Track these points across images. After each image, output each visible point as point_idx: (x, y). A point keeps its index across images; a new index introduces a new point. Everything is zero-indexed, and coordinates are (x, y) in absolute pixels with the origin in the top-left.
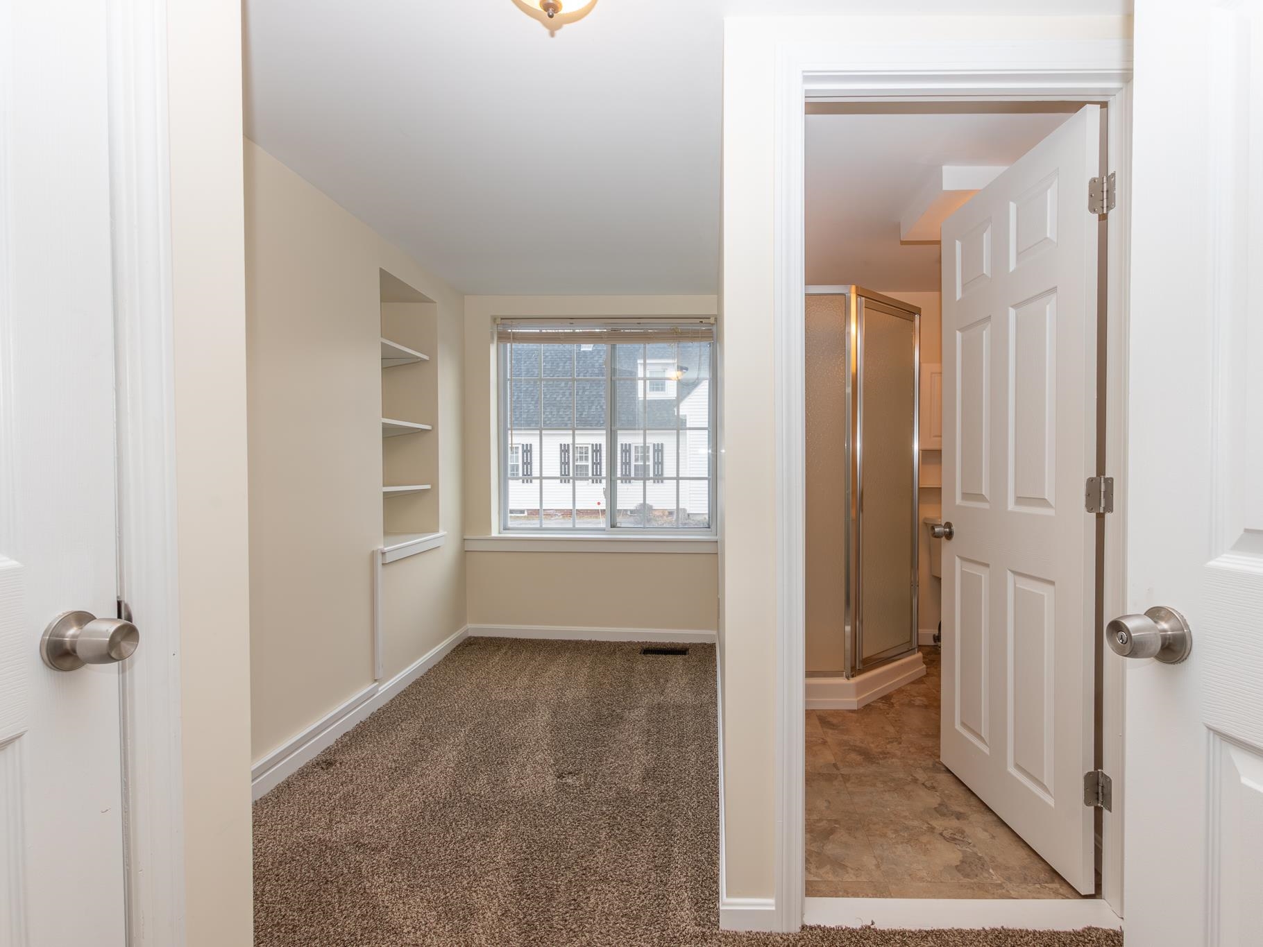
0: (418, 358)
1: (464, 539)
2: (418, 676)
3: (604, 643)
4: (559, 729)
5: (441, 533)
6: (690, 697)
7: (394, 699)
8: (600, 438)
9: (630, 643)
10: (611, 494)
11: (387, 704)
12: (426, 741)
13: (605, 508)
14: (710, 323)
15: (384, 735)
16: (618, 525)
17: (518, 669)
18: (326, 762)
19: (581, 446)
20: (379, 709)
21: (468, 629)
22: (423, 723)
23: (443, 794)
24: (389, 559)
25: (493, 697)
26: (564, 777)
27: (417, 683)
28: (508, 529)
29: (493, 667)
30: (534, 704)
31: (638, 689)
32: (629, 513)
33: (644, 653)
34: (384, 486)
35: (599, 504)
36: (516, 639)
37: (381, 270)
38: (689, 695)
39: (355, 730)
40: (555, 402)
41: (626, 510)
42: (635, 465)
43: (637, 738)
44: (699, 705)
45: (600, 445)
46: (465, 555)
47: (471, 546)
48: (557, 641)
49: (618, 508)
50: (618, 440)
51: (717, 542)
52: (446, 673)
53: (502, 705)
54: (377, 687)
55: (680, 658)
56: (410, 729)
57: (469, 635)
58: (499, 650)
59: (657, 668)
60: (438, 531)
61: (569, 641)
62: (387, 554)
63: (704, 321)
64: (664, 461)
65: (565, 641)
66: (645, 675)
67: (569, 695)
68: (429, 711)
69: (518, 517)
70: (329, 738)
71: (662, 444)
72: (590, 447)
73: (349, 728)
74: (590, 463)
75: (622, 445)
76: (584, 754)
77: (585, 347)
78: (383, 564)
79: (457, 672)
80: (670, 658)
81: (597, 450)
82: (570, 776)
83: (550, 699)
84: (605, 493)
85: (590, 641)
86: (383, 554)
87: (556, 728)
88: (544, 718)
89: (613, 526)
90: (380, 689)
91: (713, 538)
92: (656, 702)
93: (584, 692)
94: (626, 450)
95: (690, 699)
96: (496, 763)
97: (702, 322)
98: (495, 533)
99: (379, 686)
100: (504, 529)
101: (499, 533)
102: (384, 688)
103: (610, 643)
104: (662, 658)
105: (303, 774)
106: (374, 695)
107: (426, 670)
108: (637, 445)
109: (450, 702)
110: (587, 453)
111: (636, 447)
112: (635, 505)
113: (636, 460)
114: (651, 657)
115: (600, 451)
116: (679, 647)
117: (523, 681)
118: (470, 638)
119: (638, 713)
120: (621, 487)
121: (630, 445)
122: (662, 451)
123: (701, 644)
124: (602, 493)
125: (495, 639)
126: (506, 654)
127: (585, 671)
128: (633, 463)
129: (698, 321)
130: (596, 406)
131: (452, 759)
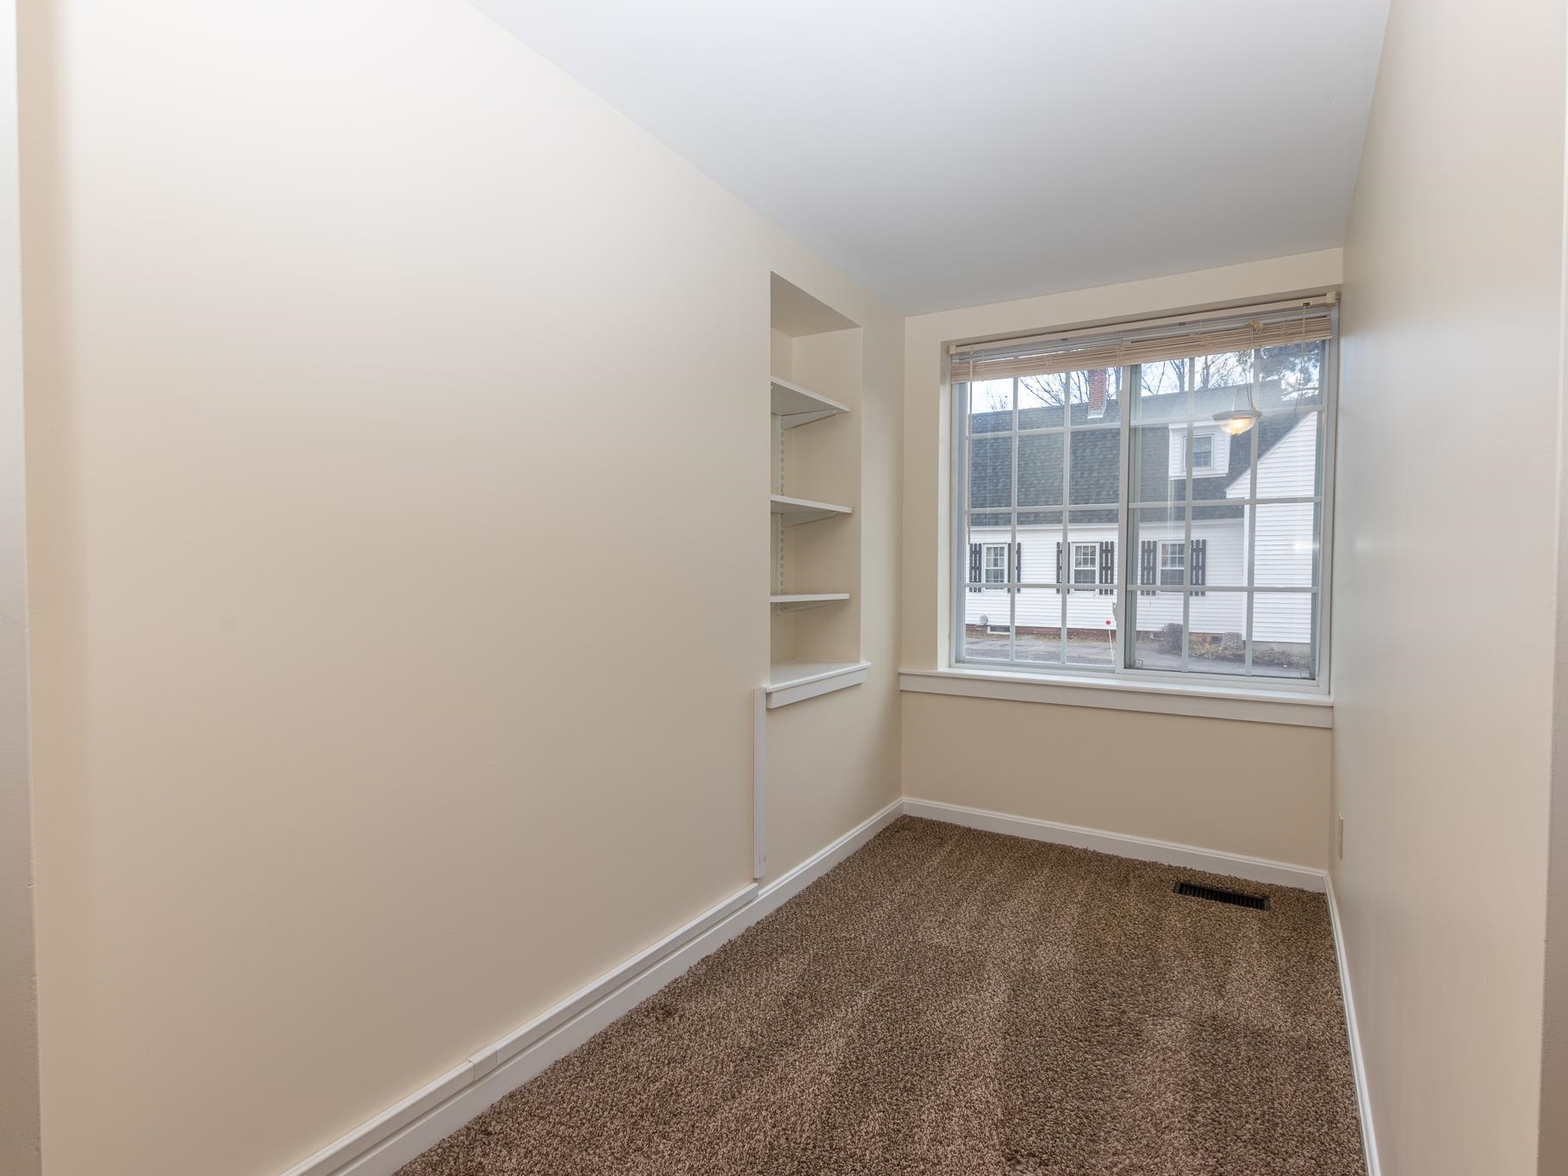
0: (834, 408)
1: (900, 674)
2: (821, 873)
3: (1110, 858)
4: (1019, 1032)
5: (863, 664)
6: (1280, 1014)
7: (781, 908)
8: (1111, 534)
9: (1154, 866)
10: (1128, 610)
11: (771, 915)
12: (807, 1002)
13: (1115, 628)
14: (1325, 305)
15: (751, 975)
16: (1138, 663)
17: (965, 886)
18: (662, 1009)
19: (1085, 545)
20: (758, 923)
21: (902, 804)
22: (809, 965)
23: (805, 1136)
24: (776, 702)
25: (920, 936)
26: (1019, 1162)
27: (818, 885)
28: (964, 662)
29: (929, 875)
30: (982, 965)
31: (1171, 970)
32: (1152, 636)
33: (1180, 892)
34: (772, 594)
35: (1108, 623)
36: (969, 830)
37: (772, 274)
38: (1278, 1009)
39: (717, 955)
40: (1051, 488)
41: (1147, 633)
42: (1162, 570)
43: (1170, 1097)
44: (1304, 1042)
45: (1112, 543)
46: (899, 695)
47: (906, 684)
48: (1031, 842)
49: (1138, 629)
50: (1140, 536)
51: (1332, 707)
52: (860, 876)
53: (930, 954)
54: (755, 890)
55: (1252, 912)
56: (786, 974)
57: (904, 813)
58: (941, 845)
59: (1206, 928)
60: (858, 662)
61: (1051, 845)
62: (774, 695)
63: (1312, 301)
64: (1207, 564)
65: (1044, 845)
66: (1183, 940)
67: (1045, 957)
68: (823, 942)
69: (1002, 636)
70: (679, 965)
71: (1204, 541)
72: (1098, 546)
73: (711, 950)
74: (1097, 568)
75: (1143, 543)
76: (1062, 1111)
77: (1094, 414)
78: (767, 709)
79: (875, 875)
80: (1233, 911)
81: (1107, 549)
82: (1032, 1161)
83: (1010, 960)
84: (1115, 611)
85: (1085, 851)
86: (768, 695)
87: (1014, 1030)
88: (996, 1000)
89: (1129, 665)
90: (760, 893)
91: (1323, 699)
92: (1207, 1010)
93: (1070, 957)
94: (1150, 548)
95: (1279, 1019)
96: (901, 1085)
97: (1308, 304)
98: (942, 668)
99: (760, 887)
100: (956, 662)
101: (950, 666)
102: (766, 891)
103: (1120, 860)
104: (1216, 907)
105: (629, 1024)
106: (751, 901)
107: (835, 864)
108: (1166, 542)
109: (856, 930)
110: (1093, 553)
111: (1164, 546)
112: (1163, 626)
113: (1164, 564)
114: (1195, 902)
115: (1112, 551)
116: (1248, 891)
117: (969, 911)
118: (904, 817)
119: (1169, 1032)
120: (1143, 603)
121: (1155, 543)
122: (1203, 550)
123: (1294, 890)
124: (1111, 612)
125: (939, 824)
126: (951, 852)
127: (1074, 909)
128: (1159, 567)
129: (1300, 303)
130: (1108, 491)
131: (835, 1055)
